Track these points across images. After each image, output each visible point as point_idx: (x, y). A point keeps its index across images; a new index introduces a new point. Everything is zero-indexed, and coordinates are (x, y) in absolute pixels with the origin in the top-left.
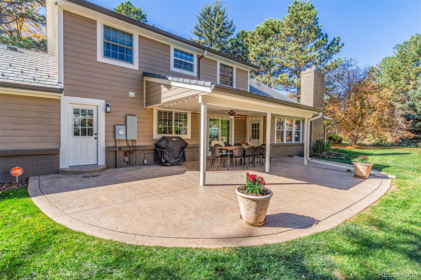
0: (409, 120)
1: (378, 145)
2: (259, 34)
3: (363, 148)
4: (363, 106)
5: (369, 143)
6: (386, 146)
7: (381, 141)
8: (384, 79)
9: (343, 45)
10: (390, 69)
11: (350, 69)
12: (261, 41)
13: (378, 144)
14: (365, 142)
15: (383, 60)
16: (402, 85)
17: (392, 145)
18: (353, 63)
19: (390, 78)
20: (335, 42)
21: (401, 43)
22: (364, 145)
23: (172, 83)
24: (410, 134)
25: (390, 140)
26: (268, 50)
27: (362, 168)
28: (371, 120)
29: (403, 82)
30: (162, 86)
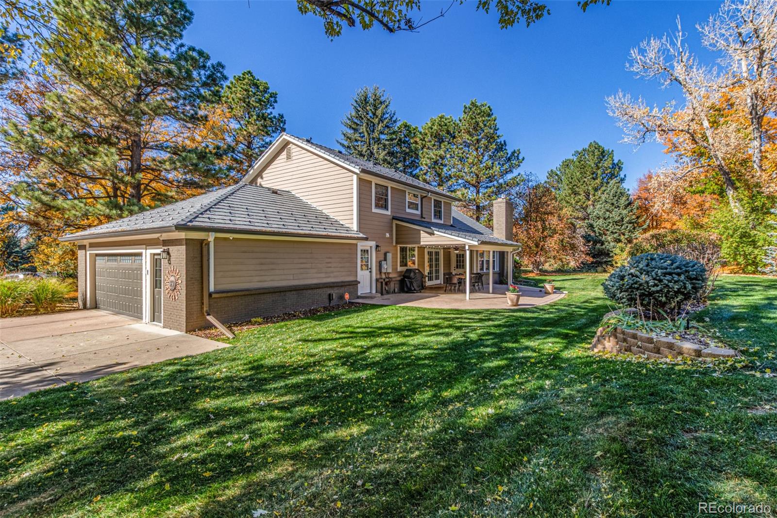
0: (589, 241)
1: (560, 271)
2: (431, 135)
3: (545, 275)
4: (544, 229)
5: (550, 269)
6: (568, 272)
7: (563, 266)
8: (564, 191)
9: (523, 159)
10: (571, 180)
11: (530, 184)
12: (434, 145)
13: (560, 269)
14: (546, 267)
15: (563, 163)
16: (582, 201)
17: (575, 271)
18: (533, 178)
19: (570, 191)
20: (515, 155)
21: (580, 150)
22: (546, 271)
23: (435, 232)
24: (588, 258)
25: (572, 264)
26: (442, 158)
27: (548, 287)
28: (552, 243)
29: (582, 197)
30: (422, 232)
